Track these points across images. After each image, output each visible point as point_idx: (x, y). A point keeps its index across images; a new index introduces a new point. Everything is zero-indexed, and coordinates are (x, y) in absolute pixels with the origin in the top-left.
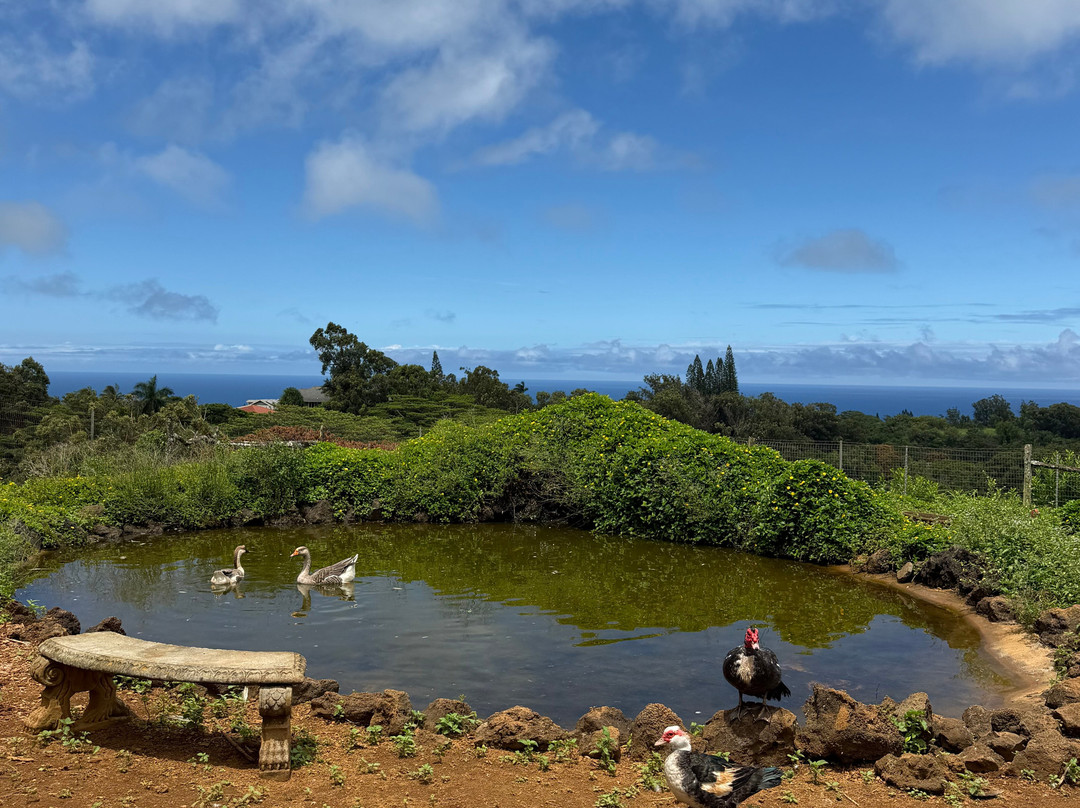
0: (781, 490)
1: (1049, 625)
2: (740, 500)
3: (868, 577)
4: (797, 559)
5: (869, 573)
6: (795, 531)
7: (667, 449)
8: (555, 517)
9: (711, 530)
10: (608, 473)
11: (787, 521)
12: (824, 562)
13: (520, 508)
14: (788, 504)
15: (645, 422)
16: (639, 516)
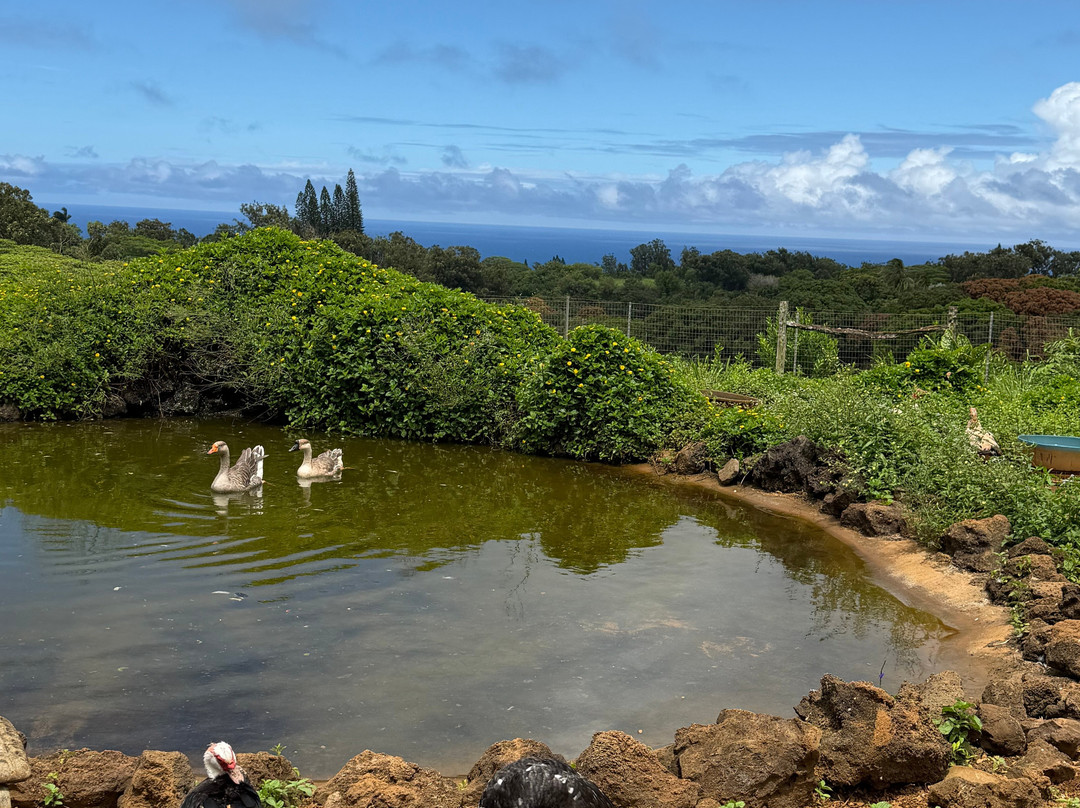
0: (558, 367)
1: (964, 542)
2: (499, 379)
3: (677, 480)
4: (580, 458)
5: (680, 474)
6: (577, 421)
7: (392, 309)
8: (221, 408)
9: (459, 423)
10: (306, 344)
11: (568, 409)
12: (617, 461)
13: (167, 396)
14: (569, 386)
15: (354, 270)
16: (355, 405)
